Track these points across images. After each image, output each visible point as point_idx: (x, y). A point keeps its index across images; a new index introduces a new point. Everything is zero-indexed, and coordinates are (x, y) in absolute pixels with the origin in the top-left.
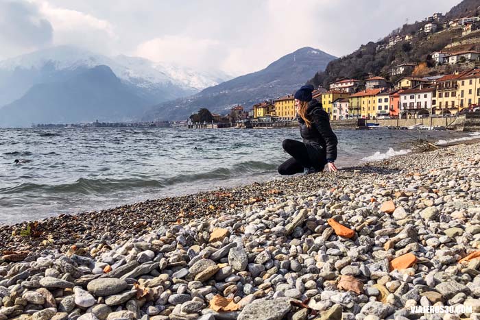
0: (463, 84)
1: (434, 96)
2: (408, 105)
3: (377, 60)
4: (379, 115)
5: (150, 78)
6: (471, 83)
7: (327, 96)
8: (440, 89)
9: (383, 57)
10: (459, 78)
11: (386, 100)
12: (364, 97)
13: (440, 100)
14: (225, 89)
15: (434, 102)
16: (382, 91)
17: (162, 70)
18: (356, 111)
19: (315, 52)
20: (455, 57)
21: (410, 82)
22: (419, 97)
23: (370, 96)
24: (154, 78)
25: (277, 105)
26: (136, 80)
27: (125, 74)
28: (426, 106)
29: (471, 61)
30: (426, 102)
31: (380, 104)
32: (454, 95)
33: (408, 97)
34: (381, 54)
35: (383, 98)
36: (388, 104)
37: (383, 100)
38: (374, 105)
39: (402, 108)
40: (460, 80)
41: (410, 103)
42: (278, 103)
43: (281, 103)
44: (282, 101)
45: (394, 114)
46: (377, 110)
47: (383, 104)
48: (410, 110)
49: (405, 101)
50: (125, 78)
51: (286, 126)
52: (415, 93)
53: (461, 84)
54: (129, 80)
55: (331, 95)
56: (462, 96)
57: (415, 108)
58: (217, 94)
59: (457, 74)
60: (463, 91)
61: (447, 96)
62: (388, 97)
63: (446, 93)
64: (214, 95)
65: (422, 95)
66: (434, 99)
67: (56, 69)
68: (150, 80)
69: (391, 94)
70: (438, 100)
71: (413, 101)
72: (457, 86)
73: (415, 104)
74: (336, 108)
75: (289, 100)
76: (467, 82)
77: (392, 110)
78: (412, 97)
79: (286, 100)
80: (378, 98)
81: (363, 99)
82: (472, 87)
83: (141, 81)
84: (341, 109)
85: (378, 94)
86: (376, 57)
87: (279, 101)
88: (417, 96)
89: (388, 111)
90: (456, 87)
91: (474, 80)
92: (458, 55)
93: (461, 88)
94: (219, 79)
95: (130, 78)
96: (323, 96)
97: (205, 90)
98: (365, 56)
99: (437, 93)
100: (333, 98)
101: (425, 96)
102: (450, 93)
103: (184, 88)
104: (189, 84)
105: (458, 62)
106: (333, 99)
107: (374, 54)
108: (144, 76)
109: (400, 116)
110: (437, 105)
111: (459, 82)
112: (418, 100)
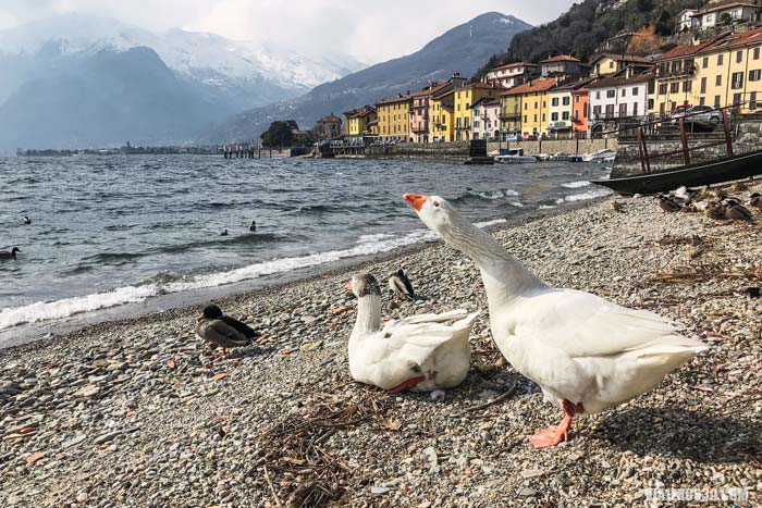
0: (705, 65)
1: (651, 91)
2: (603, 110)
3: (594, 29)
4: (553, 131)
5: (225, 68)
6: (720, 62)
7: (463, 94)
8: (661, 75)
9: (605, 25)
10: (699, 52)
11: (566, 100)
12: (526, 94)
13: (662, 98)
14: (353, 87)
15: (651, 103)
16: (560, 84)
17: (246, 55)
18: (512, 124)
19: (507, 21)
20: (713, 16)
21: (615, 64)
22: (624, 94)
23: (536, 93)
24: (232, 69)
25: (382, 113)
26: (201, 73)
27: (183, 61)
28: (635, 111)
29: (741, 21)
30: (636, 104)
31: (555, 109)
32: (687, 88)
33: (604, 93)
34: (603, 19)
35: (560, 96)
36: (568, 108)
37: (561, 101)
38: (544, 111)
39: (593, 116)
40: (699, 55)
41: (608, 107)
42: (381, 109)
43: (387, 108)
44: (389, 104)
45: (579, 128)
46: (550, 122)
47: (561, 109)
48: (606, 120)
49: (597, 103)
50: (182, 68)
51: (386, 153)
52: (615, 85)
53: (701, 66)
54: (188, 73)
55: (470, 93)
56: (703, 90)
57: (616, 115)
58: (339, 94)
59: (697, 43)
60: (704, 80)
61: (674, 90)
62: (569, 94)
63: (673, 85)
64: (333, 96)
65: (629, 90)
66: (651, 96)
67: (63, 53)
68: (226, 73)
69: (575, 89)
70: (659, 99)
71: (612, 101)
72: (694, 68)
73: (617, 109)
74: (478, 119)
75: (399, 103)
76: (713, 59)
77: (576, 121)
78: (611, 95)
79: (394, 103)
80: (551, 96)
81: (525, 100)
82: (723, 71)
83: (212, 73)
84: (486, 120)
85: (552, 89)
86: (595, 24)
87: (383, 105)
88: (620, 92)
89: (569, 123)
90: (691, 71)
91: (726, 55)
92: (720, 10)
93: (702, 73)
94: (344, 69)
95: (191, 69)
96: (456, 94)
97: (317, 89)
98: (574, 23)
99: (657, 84)
100: (474, 96)
101: (635, 92)
102: (681, 85)
103: (284, 85)
104: (292, 78)
105: (717, 25)
106: (473, 100)
107: (591, 19)
108: (215, 66)
109: (589, 132)
110: (656, 108)
111: (699, 61)
112: (622, 100)
